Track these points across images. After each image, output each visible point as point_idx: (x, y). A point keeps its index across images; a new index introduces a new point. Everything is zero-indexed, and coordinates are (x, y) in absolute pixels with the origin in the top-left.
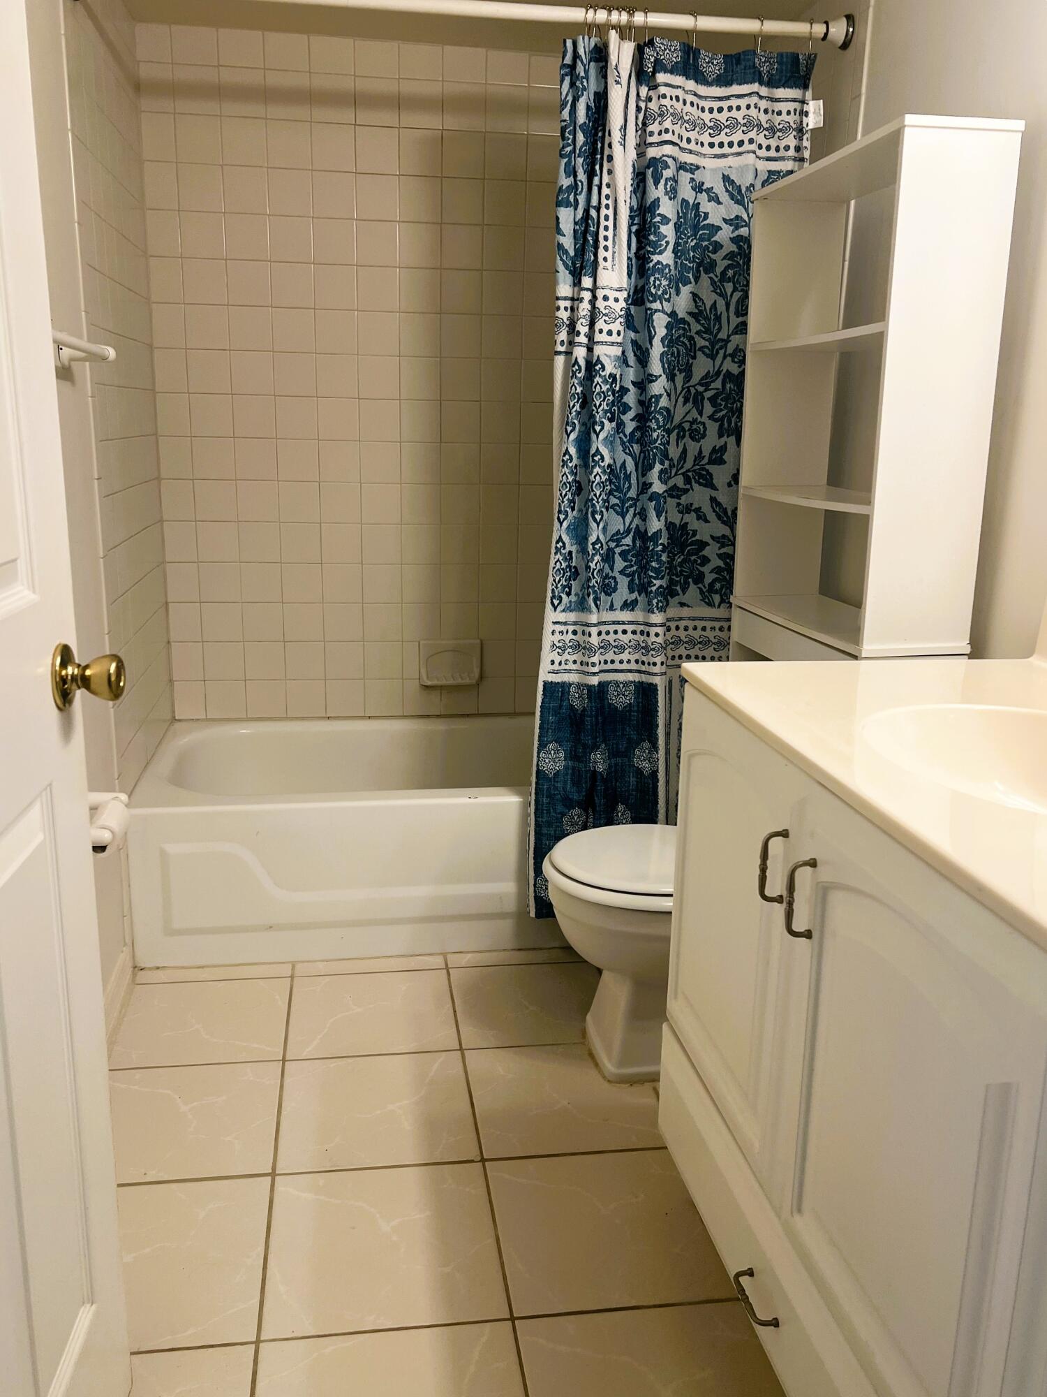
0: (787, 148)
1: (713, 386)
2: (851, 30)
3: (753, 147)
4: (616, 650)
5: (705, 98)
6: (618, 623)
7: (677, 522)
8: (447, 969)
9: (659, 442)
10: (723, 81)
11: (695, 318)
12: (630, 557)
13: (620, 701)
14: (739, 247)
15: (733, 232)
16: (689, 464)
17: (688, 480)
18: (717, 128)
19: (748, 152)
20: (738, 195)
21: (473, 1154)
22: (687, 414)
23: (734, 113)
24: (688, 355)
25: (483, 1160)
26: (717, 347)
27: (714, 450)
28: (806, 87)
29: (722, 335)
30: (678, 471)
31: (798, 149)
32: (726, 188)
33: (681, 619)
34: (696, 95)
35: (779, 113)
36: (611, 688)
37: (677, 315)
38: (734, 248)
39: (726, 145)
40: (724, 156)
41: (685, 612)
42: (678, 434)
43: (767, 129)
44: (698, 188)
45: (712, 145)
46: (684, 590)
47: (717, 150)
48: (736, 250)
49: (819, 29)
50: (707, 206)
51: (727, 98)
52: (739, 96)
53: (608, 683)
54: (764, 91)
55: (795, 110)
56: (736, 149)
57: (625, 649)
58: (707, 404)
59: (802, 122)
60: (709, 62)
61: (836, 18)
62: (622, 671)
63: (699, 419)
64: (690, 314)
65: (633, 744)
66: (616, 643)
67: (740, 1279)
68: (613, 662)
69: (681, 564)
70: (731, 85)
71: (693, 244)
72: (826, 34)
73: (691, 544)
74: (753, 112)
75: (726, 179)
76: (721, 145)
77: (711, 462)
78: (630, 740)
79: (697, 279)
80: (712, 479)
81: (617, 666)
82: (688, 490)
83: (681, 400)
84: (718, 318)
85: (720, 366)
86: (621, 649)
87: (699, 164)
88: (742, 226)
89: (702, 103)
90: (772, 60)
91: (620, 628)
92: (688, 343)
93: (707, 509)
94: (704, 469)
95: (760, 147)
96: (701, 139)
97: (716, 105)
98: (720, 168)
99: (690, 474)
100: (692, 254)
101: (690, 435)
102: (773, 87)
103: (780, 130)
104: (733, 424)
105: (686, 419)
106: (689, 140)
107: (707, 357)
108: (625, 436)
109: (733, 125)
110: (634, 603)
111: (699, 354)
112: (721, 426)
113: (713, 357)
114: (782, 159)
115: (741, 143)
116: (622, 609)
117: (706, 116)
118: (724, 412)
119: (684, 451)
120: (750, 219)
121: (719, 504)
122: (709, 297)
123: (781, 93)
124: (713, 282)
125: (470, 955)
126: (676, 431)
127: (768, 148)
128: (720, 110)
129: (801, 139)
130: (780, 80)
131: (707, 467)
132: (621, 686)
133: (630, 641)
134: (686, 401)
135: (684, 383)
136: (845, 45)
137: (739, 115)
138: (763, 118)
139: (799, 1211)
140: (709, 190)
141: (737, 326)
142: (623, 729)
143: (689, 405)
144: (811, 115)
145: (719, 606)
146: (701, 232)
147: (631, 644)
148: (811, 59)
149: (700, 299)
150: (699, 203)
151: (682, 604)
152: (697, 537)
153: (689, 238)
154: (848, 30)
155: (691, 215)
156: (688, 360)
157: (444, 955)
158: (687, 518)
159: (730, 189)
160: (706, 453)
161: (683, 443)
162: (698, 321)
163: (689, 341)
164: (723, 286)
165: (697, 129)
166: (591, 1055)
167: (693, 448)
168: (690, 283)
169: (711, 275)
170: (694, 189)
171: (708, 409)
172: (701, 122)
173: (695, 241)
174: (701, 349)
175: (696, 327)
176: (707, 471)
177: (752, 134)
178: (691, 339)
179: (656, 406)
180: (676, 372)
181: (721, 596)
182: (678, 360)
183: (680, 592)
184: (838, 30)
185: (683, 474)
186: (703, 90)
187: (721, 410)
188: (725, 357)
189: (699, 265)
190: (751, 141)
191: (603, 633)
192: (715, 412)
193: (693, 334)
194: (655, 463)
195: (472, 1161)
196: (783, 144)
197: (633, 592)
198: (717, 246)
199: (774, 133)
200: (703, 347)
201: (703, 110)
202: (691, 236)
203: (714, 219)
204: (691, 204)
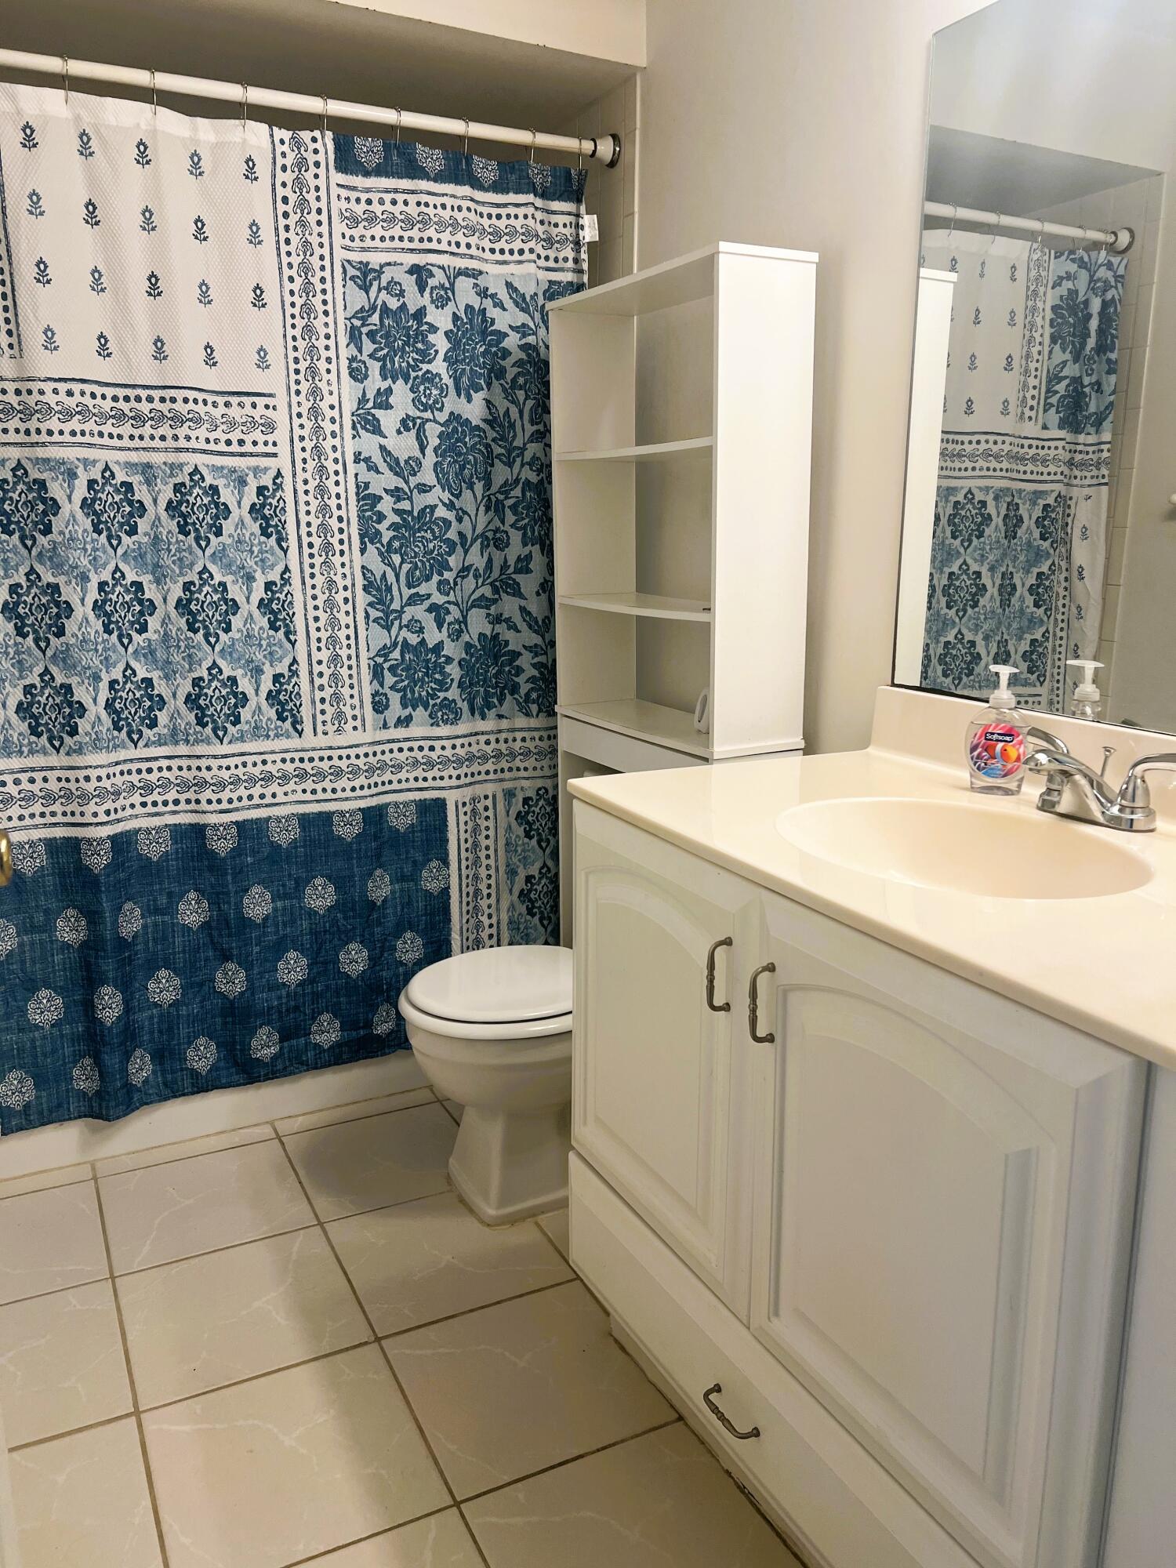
0: (566, 260)
1: (512, 493)
2: (618, 149)
3: (533, 257)
4: (393, 770)
5: (483, 203)
6: (393, 741)
7: (488, 633)
8: (279, 1138)
9: (436, 552)
10: (498, 187)
11: (490, 425)
12: (399, 672)
13: (401, 822)
14: (528, 355)
15: (520, 340)
16: (496, 573)
17: (496, 590)
18: (497, 235)
19: (529, 261)
20: (522, 303)
21: (365, 1335)
22: (489, 523)
23: (512, 221)
24: (486, 463)
25: (378, 1340)
26: (514, 454)
27: (519, 559)
28: (579, 201)
29: (519, 442)
30: (484, 581)
31: (576, 261)
32: (510, 295)
33: (500, 731)
34: (472, 200)
35: (556, 225)
36: (391, 810)
37: (471, 423)
38: (523, 356)
39: (507, 252)
40: (505, 263)
41: (504, 724)
42: (482, 543)
43: (544, 240)
44: (483, 293)
45: (492, 251)
46: (501, 701)
47: (498, 256)
48: (525, 357)
49: (587, 146)
50: (493, 312)
51: (505, 205)
52: (517, 205)
53: (387, 805)
54: (539, 202)
55: (571, 223)
56: (516, 257)
57: (402, 768)
58: (508, 512)
59: (578, 235)
60: (483, 168)
61: (601, 136)
62: (401, 791)
63: (502, 528)
64: (485, 421)
65: (418, 866)
66: (393, 763)
67: (711, 1397)
68: (390, 782)
69: (496, 676)
70: (508, 193)
71: (482, 350)
72: (594, 151)
73: (504, 655)
74: (530, 222)
75: (509, 285)
76: (502, 252)
77: (517, 571)
78: (415, 862)
79: (489, 385)
80: (520, 588)
81: (395, 786)
82: (497, 600)
83: (482, 509)
84: (512, 426)
85: (518, 474)
86: (399, 767)
87: (482, 269)
88: (530, 335)
89: (480, 209)
90: (545, 173)
91: (395, 746)
92: (485, 451)
93: (517, 619)
94: (510, 578)
95: (539, 257)
96: (482, 244)
97: (494, 211)
98: (503, 275)
99: (497, 584)
100: (482, 360)
101: (494, 543)
102: (548, 199)
103: (558, 242)
104: (536, 533)
105: (489, 528)
106: (468, 246)
107: (505, 465)
108: (383, 545)
109: (512, 233)
110: (409, 719)
111: (496, 461)
112: (524, 535)
113: (510, 465)
114: (562, 270)
115: (521, 252)
116: (396, 726)
117: (485, 222)
118: (526, 521)
119: (490, 560)
120: (536, 327)
121: (529, 613)
122: (502, 404)
123: (556, 205)
124: (504, 390)
125: (300, 1118)
126: (479, 540)
127: (547, 258)
128: (499, 217)
129: (578, 252)
130: (554, 194)
131: (513, 576)
132: (401, 806)
133: (407, 759)
134: (488, 509)
135: (484, 492)
136: (612, 164)
137: (518, 224)
138: (540, 229)
139: (777, 1314)
140: (493, 296)
141: (532, 435)
142: (407, 852)
143: (491, 513)
144: (586, 228)
145: (537, 716)
146: (489, 338)
147: (409, 761)
148: (583, 176)
149: (494, 406)
150: (485, 309)
151: (500, 716)
152: (509, 648)
153: (477, 343)
154: (615, 150)
155: (478, 320)
156: (487, 468)
157: (272, 1123)
158: (498, 628)
159: (514, 296)
160: (511, 561)
161: (487, 553)
162: (493, 428)
163: (486, 449)
164: (515, 394)
165: (477, 234)
166: (462, 1201)
167: (498, 558)
168: (483, 389)
169: (502, 382)
170: (478, 294)
171: (510, 518)
172: (481, 227)
173: (484, 347)
174: (498, 456)
175: (491, 434)
176: (514, 580)
177: (532, 244)
178: (488, 446)
179: (431, 517)
180: (474, 480)
181: (538, 705)
182: (476, 468)
183: (497, 703)
184: (606, 149)
185: (491, 584)
186: (479, 195)
187: (523, 519)
188: (522, 465)
189: (490, 371)
190: (531, 251)
191: (379, 754)
192: (517, 521)
193: (489, 441)
194: (432, 574)
195: (366, 1343)
196: (561, 256)
197: (406, 708)
198: (506, 353)
199: (552, 245)
200: (499, 454)
201: (481, 215)
202: (480, 341)
203: (501, 325)
204: (477, 309)
